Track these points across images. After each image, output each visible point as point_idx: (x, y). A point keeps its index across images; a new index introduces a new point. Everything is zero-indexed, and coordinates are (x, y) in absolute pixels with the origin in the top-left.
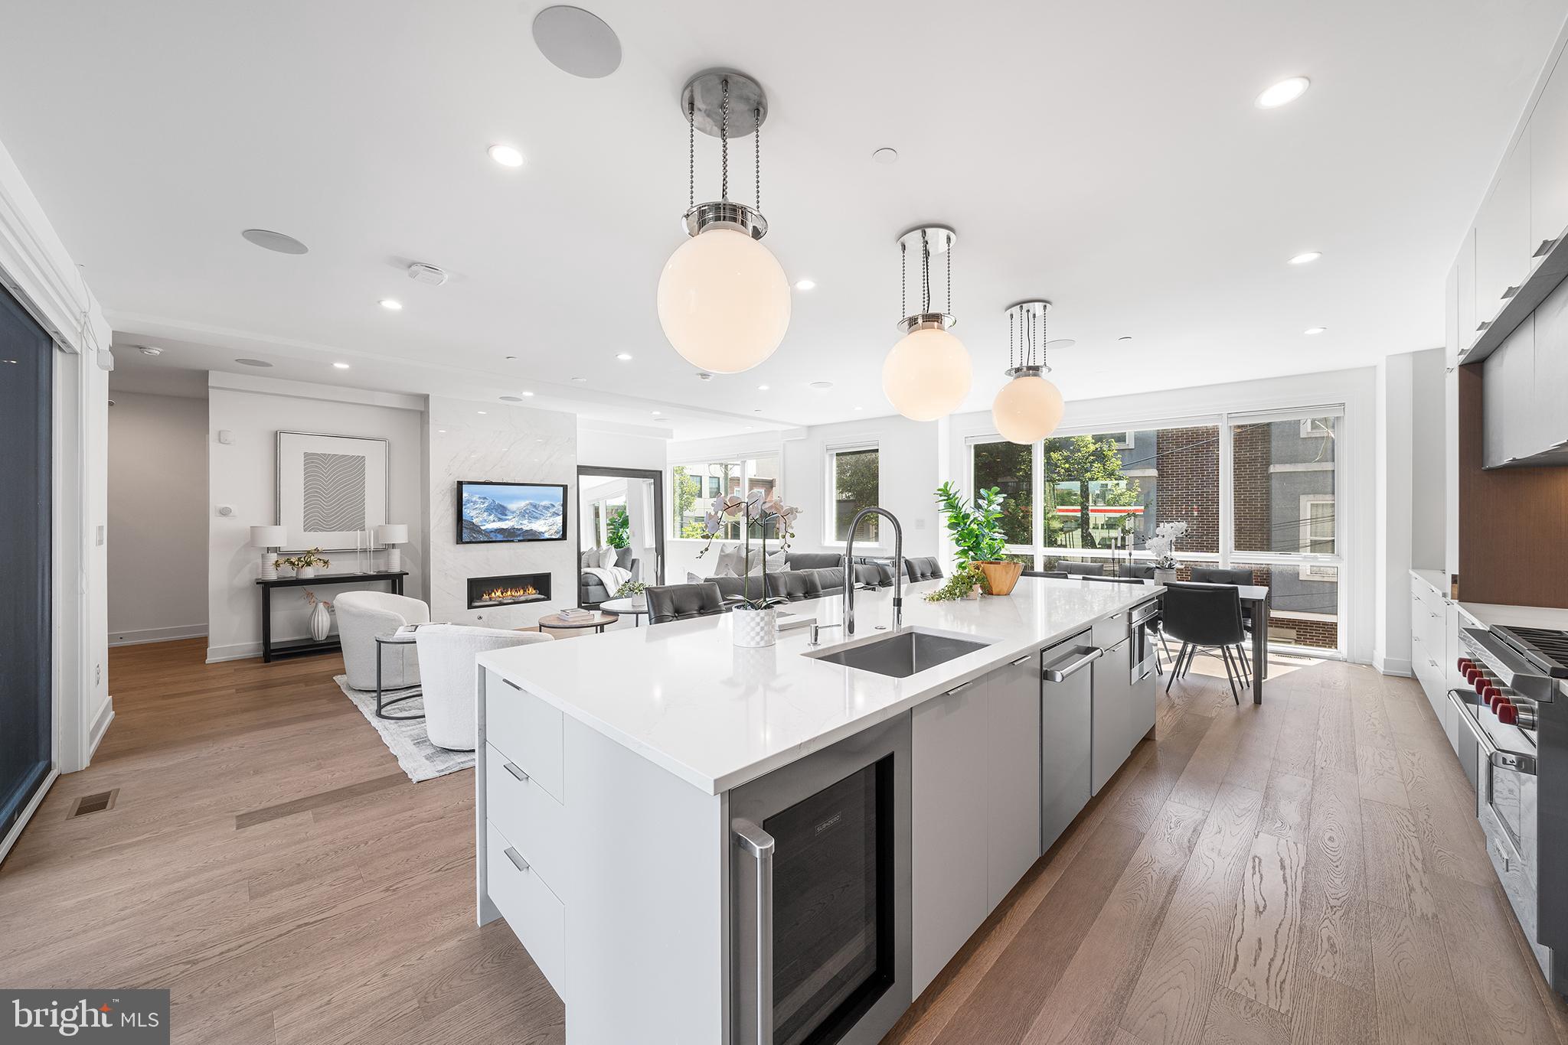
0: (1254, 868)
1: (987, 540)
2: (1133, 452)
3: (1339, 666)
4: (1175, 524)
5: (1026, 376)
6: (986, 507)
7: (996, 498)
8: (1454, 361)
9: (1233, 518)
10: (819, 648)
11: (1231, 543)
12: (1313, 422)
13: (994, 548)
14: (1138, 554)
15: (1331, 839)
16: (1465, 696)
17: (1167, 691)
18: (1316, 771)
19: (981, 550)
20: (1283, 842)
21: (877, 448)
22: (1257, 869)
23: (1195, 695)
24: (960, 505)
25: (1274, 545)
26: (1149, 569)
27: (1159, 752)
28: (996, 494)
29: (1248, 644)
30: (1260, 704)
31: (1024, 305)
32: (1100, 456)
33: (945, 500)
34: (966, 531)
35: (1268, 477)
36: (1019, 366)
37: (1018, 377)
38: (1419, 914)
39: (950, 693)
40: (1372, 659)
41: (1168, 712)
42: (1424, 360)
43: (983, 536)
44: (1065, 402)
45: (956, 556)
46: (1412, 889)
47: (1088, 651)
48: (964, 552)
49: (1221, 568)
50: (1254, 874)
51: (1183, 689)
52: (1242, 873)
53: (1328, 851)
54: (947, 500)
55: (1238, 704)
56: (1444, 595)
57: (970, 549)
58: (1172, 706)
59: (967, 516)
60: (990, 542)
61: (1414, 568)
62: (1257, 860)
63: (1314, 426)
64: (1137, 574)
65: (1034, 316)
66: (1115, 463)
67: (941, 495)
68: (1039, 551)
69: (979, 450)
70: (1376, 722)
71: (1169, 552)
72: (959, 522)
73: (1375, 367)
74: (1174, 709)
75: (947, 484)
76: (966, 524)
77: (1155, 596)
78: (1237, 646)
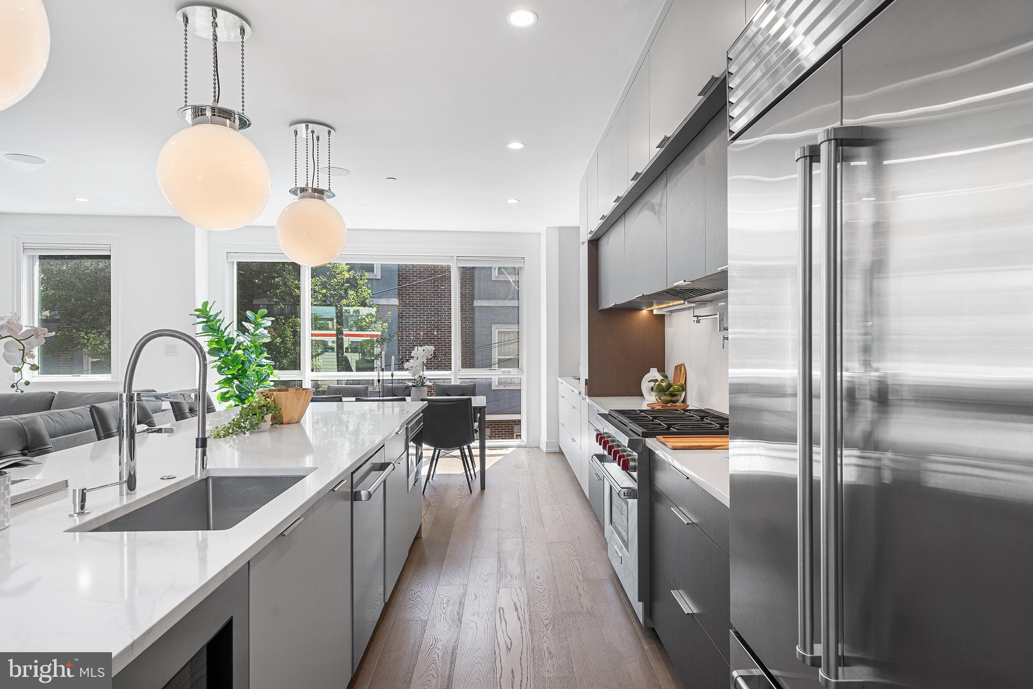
0: (500, 617)
1: (253, 367)
2: (380, 282)
3: (523, 451)
4: (426, 347)
5: (311, 197)
6: (252, 331)
7: (264, 322)
8: (585, 237)
9: (460, 342)
10: (88, 518)
11: (459, 363)
12: (499, 269)
13: (262, 375)
14: (399, 375)
15: (538, 577)
16: (601, 458)
17: (423, 494)
18: (523, 531)
19: (247, 377)
20: (513, 590)
21: (107, 253)
22: (502, 618)
23: (441, 492)
24: (222, 328)
25: (477, 363)
26: (407, 387)
27: (426, 547)
28: (263, 317)
29: (476, 444)
30: (485, 489)
31: (310, 125)
32: (353, 284)
33: (204, 322)
34: (230, 358)
35: (473, 309)
36: (304, 186)
37: (303, 197)
38: (585, 610)
39: (285, 533)
40: (539, 443)
41: (426, 511)
42: (567, 233)
43: (250, 362)
44: (348, 229)
45: (218, 387)
46: (580, 595)
47: (383, 467)
48: (228, 381)
49: (453, 383)
50: (501, 621)
51: (434, 489)
52: (494, 625)
53: (538, 586)
54: (207, 322)
55: (471, 493)
56: (580, 393)
57: (235, 377)
58: (429, 506)
59: (231, 341)
60: (257, 369)
61: (560, 376)
62: (501, 610)
63: (500, 272)
64: (398, 393)
65: (318, 138)
66: (366, 292)
67: (198, 317)
68: (307, 376)
69: (243, 267)
70: (547, 488)
71: (422, 372)
72: (222, 346)
73: (540, 233)
74: (431, 507)
75: (206, 304)
76: (229, 349)
77: (420, 411)
78: (468, 446)
